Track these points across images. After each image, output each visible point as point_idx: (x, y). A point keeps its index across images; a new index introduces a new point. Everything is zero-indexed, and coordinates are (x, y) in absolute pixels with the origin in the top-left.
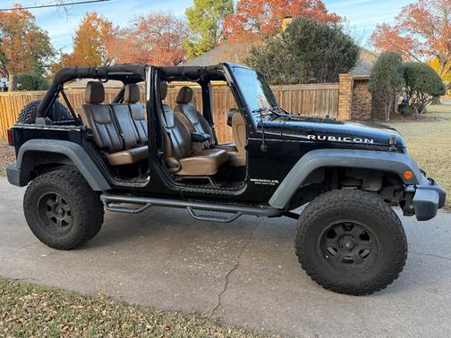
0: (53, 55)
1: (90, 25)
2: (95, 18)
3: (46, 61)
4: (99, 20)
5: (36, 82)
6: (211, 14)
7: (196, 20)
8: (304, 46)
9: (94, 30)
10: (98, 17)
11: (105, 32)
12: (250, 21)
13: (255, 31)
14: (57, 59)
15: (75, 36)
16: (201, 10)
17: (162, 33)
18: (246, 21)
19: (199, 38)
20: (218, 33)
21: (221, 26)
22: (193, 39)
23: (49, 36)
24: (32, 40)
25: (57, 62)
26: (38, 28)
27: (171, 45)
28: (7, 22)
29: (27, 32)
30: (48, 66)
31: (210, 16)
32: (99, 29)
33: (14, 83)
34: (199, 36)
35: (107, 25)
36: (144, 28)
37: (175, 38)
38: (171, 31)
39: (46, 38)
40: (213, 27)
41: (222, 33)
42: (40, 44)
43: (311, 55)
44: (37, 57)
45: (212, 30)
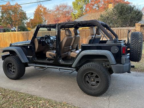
0: (27, 19)
1: (39, 9)
2: (41, 7)
3: (25, 21)
4: (43, 7)
5: (24, 28)
6: (81, 3)
7: (76, 6)
8: (122, 14)
9: (41, 10)
10: (42, 6)
11: (44, 11)
12: (95, 5)
13: (97, 9)
14: (28, 21)
15: (34, 13)
16: (78, 2)
17: (64, 11)
18: (94, 5)
19: (77, 12)
20: (83, 10)
21: (85, 7)
22: (75, 12)
23: (26, 13)
24: (21, 15)
25: (28, 22)
26: (23, 10)
27: (67, 15)
28: (13, 9)
29: (19, 12)
30: (26, 23)
31: (81, 4)
32: (42, 10)
33: (18, 29)
34: (77, 11)
35: (45, 9)
36: (58, 9)
37: (68, 12)
38: (67, 10)
39: (25, 14)
40: (82, 8)
41: (85, 10)
42: (23, 16)
43: (124, 16)
44: (22, 20)
45: (81, 9)
